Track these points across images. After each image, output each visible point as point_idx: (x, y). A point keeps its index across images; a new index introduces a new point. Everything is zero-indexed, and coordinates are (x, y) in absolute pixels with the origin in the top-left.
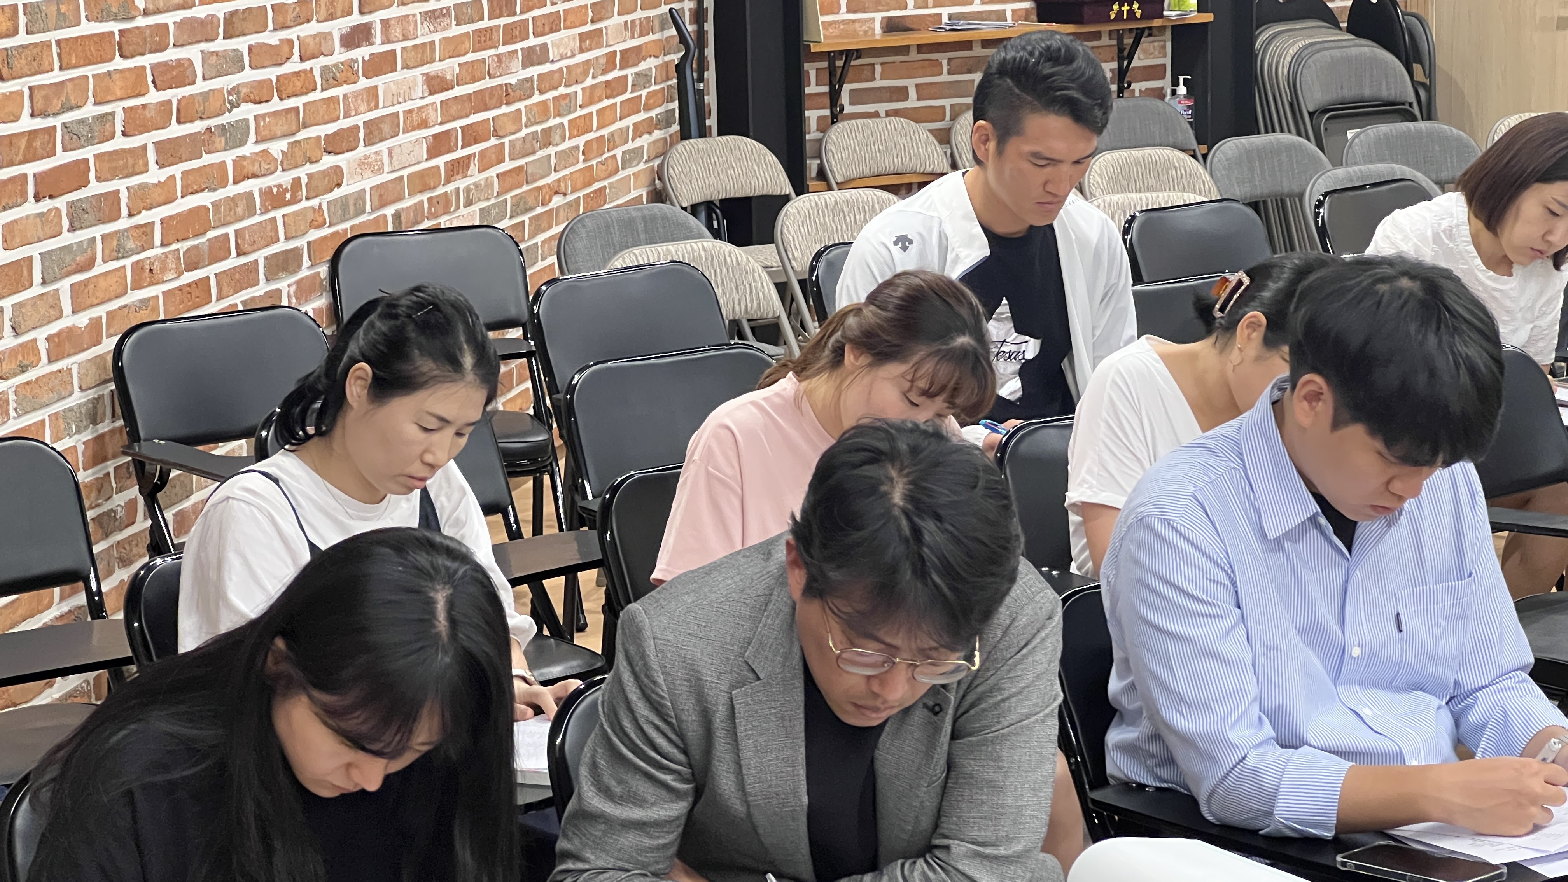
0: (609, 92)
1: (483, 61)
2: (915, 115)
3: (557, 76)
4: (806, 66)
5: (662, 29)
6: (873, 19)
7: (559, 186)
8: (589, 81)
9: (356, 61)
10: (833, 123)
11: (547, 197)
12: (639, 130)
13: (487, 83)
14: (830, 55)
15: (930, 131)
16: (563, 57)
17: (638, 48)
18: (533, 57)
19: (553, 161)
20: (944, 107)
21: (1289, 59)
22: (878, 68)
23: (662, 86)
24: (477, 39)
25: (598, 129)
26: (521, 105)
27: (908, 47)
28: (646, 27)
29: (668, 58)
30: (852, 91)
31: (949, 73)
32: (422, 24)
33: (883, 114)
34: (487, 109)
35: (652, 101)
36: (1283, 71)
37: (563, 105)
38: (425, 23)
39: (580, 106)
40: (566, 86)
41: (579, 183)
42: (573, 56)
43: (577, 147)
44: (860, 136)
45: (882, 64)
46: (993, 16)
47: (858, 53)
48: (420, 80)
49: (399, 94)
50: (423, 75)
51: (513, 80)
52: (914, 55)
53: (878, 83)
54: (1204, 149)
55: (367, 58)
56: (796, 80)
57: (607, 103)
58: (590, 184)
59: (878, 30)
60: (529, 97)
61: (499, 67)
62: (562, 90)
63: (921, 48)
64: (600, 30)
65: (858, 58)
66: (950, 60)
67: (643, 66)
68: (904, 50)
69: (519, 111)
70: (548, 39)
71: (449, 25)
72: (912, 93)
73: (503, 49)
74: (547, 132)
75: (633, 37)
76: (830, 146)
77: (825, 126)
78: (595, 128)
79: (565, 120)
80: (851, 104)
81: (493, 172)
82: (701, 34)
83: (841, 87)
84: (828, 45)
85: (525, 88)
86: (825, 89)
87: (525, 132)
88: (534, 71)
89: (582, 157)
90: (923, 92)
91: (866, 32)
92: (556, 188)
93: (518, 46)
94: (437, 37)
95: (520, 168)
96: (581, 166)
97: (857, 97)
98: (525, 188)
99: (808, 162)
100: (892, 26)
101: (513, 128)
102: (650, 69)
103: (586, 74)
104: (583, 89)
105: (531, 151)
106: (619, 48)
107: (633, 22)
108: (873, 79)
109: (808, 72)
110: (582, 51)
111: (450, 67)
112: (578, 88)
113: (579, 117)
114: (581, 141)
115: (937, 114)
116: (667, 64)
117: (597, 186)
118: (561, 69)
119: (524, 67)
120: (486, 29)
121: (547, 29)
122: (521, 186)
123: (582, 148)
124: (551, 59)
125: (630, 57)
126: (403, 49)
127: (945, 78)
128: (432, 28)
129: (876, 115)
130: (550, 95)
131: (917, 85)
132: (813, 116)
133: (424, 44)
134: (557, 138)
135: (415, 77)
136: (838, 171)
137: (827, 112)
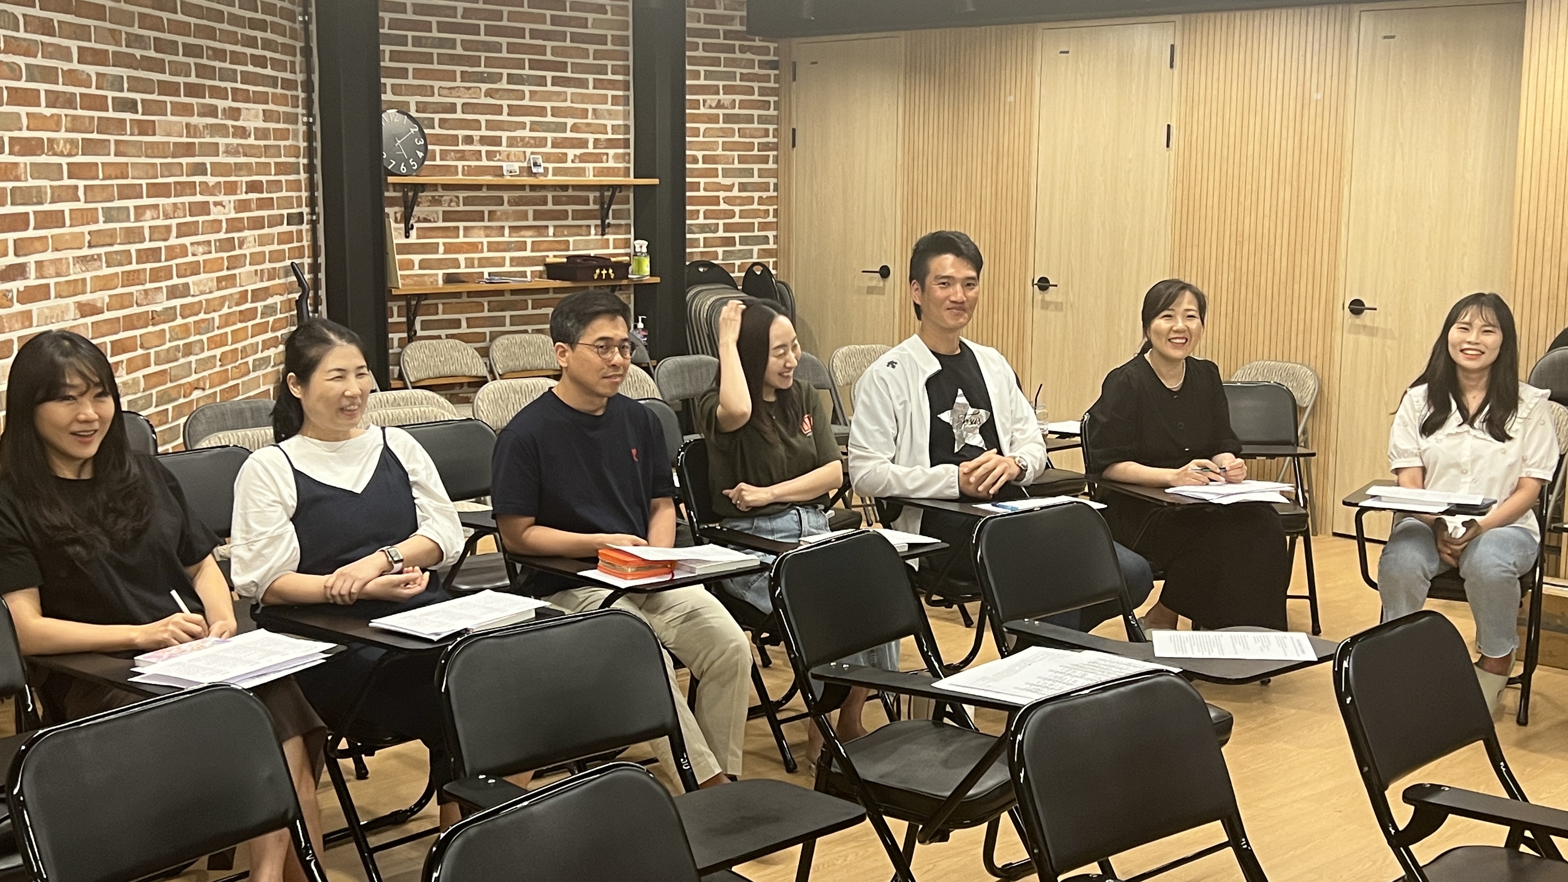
0: (242, 318)
1: (132, 294)
2: (465, 338)
3: (197, 306)
4: (390, 304)
5: (286, 276)
6: (437, 275)
7: (198, 384)
8: (225, 310)
9: (11, 291)
10: (409, 342)
11: (188, 391)
12: (266, 345)
13: (135, 310)
14: (407, 297)
15: (476, 349)
16: (202, 293)
17: (267, 288)
18: (173, 293)
19: (193, 366)
20: (485, 333)
21: (707, 307)
22: (440, 307)
23: (287, 314)
24: (125, 277)
25: (232, 344)
26: (166, 326)
27: (460, 293)
28: (272, 275)
29: (291, 296)
30: (422, 321)
31: (489, 311)
32: (74, 265)
33: (443, 336)
34: (135, 328)
35: (277, 325)
36: (703, 315)
37: (202, 327)
38: (77, 265)
39: (218, 328)
40: (205, 313)
41: (216, 381)
42: (211, 292)
43: (215, 356)
44: (427, 352)
45: (443, 304)
46: (518, 275)
47: (426, 296)
48: (72, 307)
49: (52, 317)
50: (75, 303)
51: (158, 308)
52: (465, 299)
53: (440, 317)
54: (654, 362)
55: (21, 289)
56: (383, 314)
57: (240, 325)
58: (226, 382)
59: (441, 282)
60: (173, 320)
61: (146, 298)
62: (202, 316)
63: (470, 294)
64: (235, 275)
65: (426, 299)
66: (489, 302)
67: (270, 301)
68: (458, 295)
69: (164, 330)
70: (190, 280)
71: (101, 267)
72: (464, 324)
73: (148, 286)
74: (188, 346)
75: (262, 281)
76: (406, 358)
77: (403, 344)
78: (230, 343)
79: (204, 338)
80: (422, 329)
81: (140, 374)
82: (316, 281)
83: (415, 318)
84: (405, 290)
85: (169, 314)
86: (404, 319)
87: (168, 345)
88: (177, 302)
89: (218, 363)
90: (470, 323)
91: (432, 283)
92: (196, 386)
93: (163, 284)
94: (88, 275)
95: (165, 371)
96: (218, 369)
97: (425, 325)
98: (169, 385)
99: (391, 367)
100: (450, 279)
101: (157, 342)
102: (276, 303)
103: (222, 306)
104: (220, 316)
105: (174, 358)
106: (250, 288)
107: (262, 270)
108: (437, 314)
109: (392, 308)
110: (219, 289)
111: (101, 298)
112: (216, 315)
113: (216, 336)
114: (218, 352)
115: (481, 337)
116: (290, 300)
117: (231, 383)
118: (201, 302)
119: (168, 299)
120: (134, 271)
121: (188, 272)
122: (165, 383)
123: (218, 357)
124: (192, 293)
125: (258, 295)
126: (56, 284)
127: (486, 314)
128: (84, 268)
129: (439, 337)
130: (191, 319)
131: (467, 319)
132: (395, 337)
133: (76, 281)
134: (197, 349)
135: (67, 305)
136: (412, 376)
137: (405, 335)
